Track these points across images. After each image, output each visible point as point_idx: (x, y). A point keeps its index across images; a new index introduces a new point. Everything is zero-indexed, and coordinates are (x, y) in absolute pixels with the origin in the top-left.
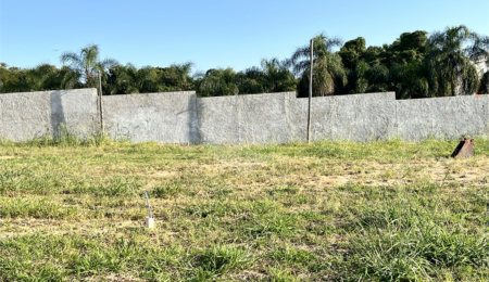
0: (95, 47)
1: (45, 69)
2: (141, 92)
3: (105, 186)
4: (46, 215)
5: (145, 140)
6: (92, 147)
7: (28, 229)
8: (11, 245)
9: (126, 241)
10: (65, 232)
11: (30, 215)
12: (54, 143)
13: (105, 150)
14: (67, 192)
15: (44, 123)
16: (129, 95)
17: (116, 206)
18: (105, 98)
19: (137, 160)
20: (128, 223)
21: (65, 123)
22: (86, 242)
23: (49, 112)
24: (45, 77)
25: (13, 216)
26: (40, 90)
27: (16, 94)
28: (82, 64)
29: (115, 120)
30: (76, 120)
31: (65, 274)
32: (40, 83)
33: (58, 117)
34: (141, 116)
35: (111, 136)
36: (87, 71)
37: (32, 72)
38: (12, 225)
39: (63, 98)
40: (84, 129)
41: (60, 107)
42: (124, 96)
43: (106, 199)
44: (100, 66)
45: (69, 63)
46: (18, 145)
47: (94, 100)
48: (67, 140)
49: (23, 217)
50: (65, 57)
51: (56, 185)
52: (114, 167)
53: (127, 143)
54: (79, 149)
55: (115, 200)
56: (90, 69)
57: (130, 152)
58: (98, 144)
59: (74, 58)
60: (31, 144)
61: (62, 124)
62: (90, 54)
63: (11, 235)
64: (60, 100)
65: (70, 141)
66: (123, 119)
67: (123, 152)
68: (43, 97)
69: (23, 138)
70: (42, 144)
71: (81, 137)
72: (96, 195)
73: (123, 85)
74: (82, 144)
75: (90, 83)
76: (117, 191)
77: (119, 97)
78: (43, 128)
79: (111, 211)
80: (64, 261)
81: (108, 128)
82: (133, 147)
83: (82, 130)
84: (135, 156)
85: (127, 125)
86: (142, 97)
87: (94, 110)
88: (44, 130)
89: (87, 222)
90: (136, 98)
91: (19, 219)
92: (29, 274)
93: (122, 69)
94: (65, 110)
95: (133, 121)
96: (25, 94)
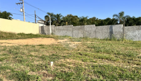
0: (123, 12)
1: (108, 19)
2: (137, 25)
3: (126, 53)
4: (110, 60)
5: (138, 40)
6: (121, 42)
7: (106, 63)
8: (103, 67)
9: (136, 71)
10: (117, 65)
11: (106, 59)
12: (110, 40)
13: (125, 43)
14: (115, 54)
15: (108, 34)
16: (133, 26)
17: (131, 60)
18: (125, 27)
19: (135, 46)
20: (135, 66)
21: (113, 34)
22: (123, 69)
23: (109, 31)
24: (108, 21)
25: (102, 59)
26: (107, 25)
27: (101, 26)
28: (119, 17)
29: (128, 34)
30: (116, 34)
31: (118, 77)
32: (107, 23)
33: (111, 33)
34: (137, 33)
35: (127, 39)
36: (120, 19)
37: (105, 20)
38: (102, 61)
39: (113, 27)
40: (119, 36)
41: (112, 30)
42: (132, 26)
43: (127, 57)
44: (124, 18)
45: (115, 17)
46: (101, 40)
47: (122, 28)
48: (114, 39)
49: (105, 59)
50: (114, 16)
51: (112, 52)
52: (128, 48)
53: (132, 41)
54: (117, 42)
55: (130, 58)
56: (121, 19)
57: (133, 44)
58: (122, 41)
59: (117, 16)
60: (104, 40)
61: (112, 35)
62: (121, 14)
63: (102, 64)
64: (112, 28)
65: (114, 40)
66: (130, 33)
67: (130, 43)
68: (108, 27)
69: (102, 38)
70: (107, 40)
71: (118, 38)
72: (124, 56)
73: (131, 23)
74: (118, 40)
75: (121, 23)
76: (130, 55)
77: (130, 27)
78: (107, 35)
79: (129, 61)
80: (118, 74)
81: (126, 36)
82: (134, 42)
83: (118, 36)
84: (134, 45)
85: (132, 36)
86: (137, 27)
87: (122, 31)
88: (107, 36)
89: (122, 63)
90: (135, 27)
91: (103, 60)
92: (109, 75)
93: (131, 18)
94: (114, 31)
95: (134, 34)
96: (103, 26)
